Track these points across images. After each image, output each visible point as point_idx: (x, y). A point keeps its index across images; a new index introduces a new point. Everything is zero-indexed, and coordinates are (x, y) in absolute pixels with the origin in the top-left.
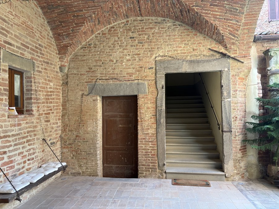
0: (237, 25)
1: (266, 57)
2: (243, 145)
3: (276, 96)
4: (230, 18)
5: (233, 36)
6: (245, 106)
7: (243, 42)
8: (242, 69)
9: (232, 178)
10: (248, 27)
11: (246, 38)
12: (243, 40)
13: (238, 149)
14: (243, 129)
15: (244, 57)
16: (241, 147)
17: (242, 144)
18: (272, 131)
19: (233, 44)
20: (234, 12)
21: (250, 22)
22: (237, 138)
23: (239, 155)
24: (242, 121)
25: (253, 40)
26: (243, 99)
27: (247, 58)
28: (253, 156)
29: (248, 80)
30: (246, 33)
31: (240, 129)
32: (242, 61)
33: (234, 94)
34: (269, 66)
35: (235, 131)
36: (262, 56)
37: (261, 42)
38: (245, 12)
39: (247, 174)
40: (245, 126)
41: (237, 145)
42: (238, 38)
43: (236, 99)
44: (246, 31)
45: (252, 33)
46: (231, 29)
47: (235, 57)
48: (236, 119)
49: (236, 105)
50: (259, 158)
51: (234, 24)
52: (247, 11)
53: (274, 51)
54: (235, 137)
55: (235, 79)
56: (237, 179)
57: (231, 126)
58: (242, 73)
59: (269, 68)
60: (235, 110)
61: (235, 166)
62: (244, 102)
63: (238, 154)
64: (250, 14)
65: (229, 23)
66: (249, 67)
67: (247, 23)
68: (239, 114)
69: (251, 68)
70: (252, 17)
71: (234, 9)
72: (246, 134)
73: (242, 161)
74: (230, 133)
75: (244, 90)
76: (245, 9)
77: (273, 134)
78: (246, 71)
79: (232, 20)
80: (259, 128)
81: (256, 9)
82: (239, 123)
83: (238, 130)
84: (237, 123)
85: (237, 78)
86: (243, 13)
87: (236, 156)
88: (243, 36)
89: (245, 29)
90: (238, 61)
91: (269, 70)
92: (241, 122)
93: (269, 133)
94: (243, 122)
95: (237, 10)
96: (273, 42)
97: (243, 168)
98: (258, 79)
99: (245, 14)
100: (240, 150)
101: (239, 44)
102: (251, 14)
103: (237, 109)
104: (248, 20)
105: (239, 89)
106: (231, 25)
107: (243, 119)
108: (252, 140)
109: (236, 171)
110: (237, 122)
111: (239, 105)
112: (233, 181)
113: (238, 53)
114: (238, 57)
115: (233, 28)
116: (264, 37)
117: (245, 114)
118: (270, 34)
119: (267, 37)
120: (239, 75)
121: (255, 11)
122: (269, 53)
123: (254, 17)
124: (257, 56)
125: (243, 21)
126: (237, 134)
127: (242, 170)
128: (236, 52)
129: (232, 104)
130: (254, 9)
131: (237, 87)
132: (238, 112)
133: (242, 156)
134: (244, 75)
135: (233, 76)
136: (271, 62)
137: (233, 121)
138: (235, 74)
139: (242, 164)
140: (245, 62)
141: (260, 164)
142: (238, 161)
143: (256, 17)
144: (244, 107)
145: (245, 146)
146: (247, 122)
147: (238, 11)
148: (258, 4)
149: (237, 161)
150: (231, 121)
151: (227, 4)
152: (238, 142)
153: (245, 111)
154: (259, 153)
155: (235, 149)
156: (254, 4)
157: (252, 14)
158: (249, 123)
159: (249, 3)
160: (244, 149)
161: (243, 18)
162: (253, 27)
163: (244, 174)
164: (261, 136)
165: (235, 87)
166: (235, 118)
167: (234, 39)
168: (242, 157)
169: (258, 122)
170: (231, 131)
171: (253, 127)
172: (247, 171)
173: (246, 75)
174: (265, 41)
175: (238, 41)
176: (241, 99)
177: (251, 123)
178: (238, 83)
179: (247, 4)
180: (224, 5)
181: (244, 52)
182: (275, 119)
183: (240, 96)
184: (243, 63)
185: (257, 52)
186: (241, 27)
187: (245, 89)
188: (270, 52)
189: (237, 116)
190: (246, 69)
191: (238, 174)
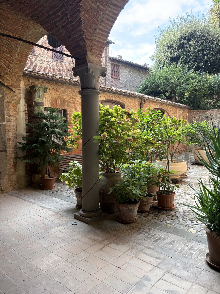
0: (11, 59)
1: (32, 91)
2: (15, 162)
3: (39, 122)
4: (6, 51)
5: (7, 67)
6: (16, 129)
7: (15, 75)
8: (14, 98)
9: (7, 190)
10: (20, 63)
11: (17, 71)
12: (15, 73)
13: (12, 165)
14: (15, 148)
15: (16, 87)
16: (14, 163)
17: (14, 161)
18: (38, 148)
19: (7, 74)
20: (10, 47)
21: (22, 60)
22: (11, 156)
23: (12, 170)
24: (14, 141)
25: (22, 75)
26: (15, 123)
27: (18, 89)
28: (22, 170)
29: (18, 107)
30: (18, 68)
31: (13, 148)
32: (14, 90)
33: (7, 118)
34: (34, 98)
35: (9, 150)
36: (28, 89)
37: (27, 78)
38: (18, 50)
39: (18, 185)
40: (16, 146)
41: (11, 162)
42: (11, 70)
43: (9, 123)
44: (17, 66)
45: (22, 69)
46: (6, 61)
47: (8, 86)
48: (10, 140)
49: (9, 128)
50: (26, 170)
51: (8, 57)
52: (20, 50)
53: (38, 87)
54: (9, 156)
55: (9, 105)
56: (10, 190)
57: (6, 146)
58: (14, 101)
59: (34, 100)
60: (9, 132)
61: (9, 180)
62: (16, 126)
63: (11, 170)
64: (22, 54)
65: (5, 55)
66: (19, 96)
67: (19, 60)
68: (12, 136)
69: (21, 97)
70: (23, 56)
71: (10, 45)
72: (17, 152)
73: (14, 174)
74: (5, 152)
75: (15, 115)
76: (19, 48)
77: (39, 150)
78: (17, 99)
79: (7, 53)
80: (29, 146)
81: (27, 51)
82: (12, 144)
83: (11, 149)
84: (11, 144)
85: (11, 105)
86: (17, 51)
87: (10, 171)
88: (16, 69)
89: (17, 64)
90: (10, 90)
91: (34, 102)
92: (13, 142)
93: (36, 149)
94: (14, 142)
95: (13, 46)
96: (35, 80)
97: (15, 180)
98: (25, 107)
99: (18, 52)
100: (13, 166)
101: (11, 75)
102: (23, 53)
103: (10, 132)
104: (20, 57)
105: (12, 115)
106: (6, 57)
107: (15, 140)
108: (22, 157)
109: (9, 184)
110: (11, 143)
111: (12, 128)
112: (7, 192)
113: (10, 83)
114: (11, 87)
115: (8, 60)
116: (30, 74)
117: (16, 135)
118: (34, 73)
119: (32, 75)
120: (12, 102)
121: (26, 52)
122: (34, 88)
123: (25, 57)
124: (24, 89)
125: (16, 57)
126: (11, 153)
127: (14, 182)
128: (8, 81)
129: (6, 127)
130: (25, 50)
131: (10, 113)
132: (11, 134)
133: (14, 171)
134: (15, 103)
135: (7, 102)
136: (36, 95)
137: (8, 142)
138: (8, 101)
139: (14, 177)
140: (17, 92)
141: (27, 176)
142: (12, 175)
143: (26, 57)
144: (15, 130)
145: (16, 162)
146: (18, 143)
147: (13, 48)
148: (29, 48)
149: (11, 175)
150: (6, 142)
151: (5, 39)
152: (11, 159)
153: (16, 134)
154: (26, 167)
155: (9, 166)
156: (26, 47)
157: (24, 54)
158: (19, 143)
159: (22, 45)
160: (15, 165)
161: (16, 55)
162: (24, 64)
163: (15, 185)
164: (28, 154)
165: (9, 113)
166: (9, 139)
167: (8, 70)
168: (14, 172)
169: (25, 143)
170: (6, 151)
171: (22, 147)
172: (17, 183)
173: (17, 103)
174: (30, 77)
175: (11, 73)
176: (13, 123)
177: (21, 143)
178: (11, 109)
179: (21, 45)
180: (2, 39)
181: (15, 83)
182: (41, 139)
183: (13, 120)
184: (15, 92)
185: (25, 85)
186: (14, 61)
187: (16, 115)
188: (35, 87)
189: (10, 137)
190: (18, 98)
191: (12, 186)
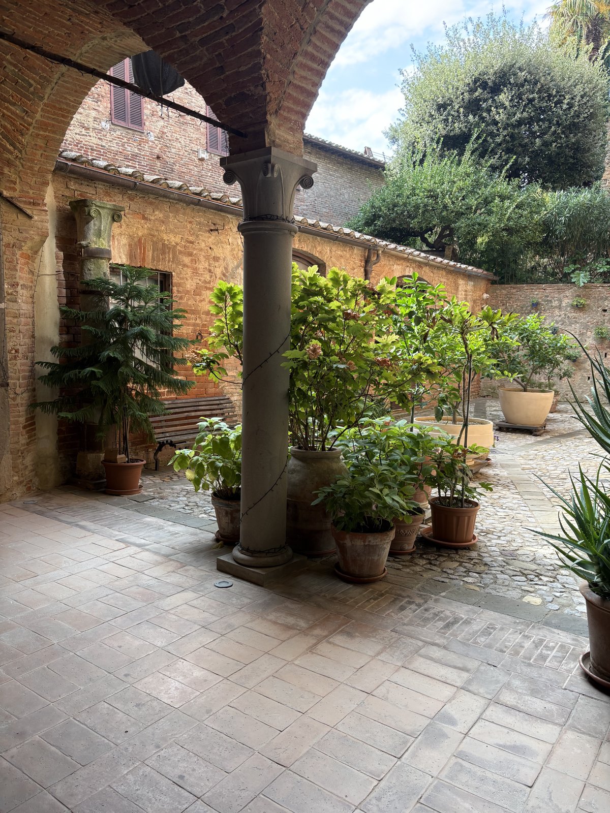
0: (25, 121)
1: (76, 215)
2: (29, 416)
3: (98, 306)
4: (11, 99)
5: (11, 145)
6: (33, 325)
7: (32, 167)
8: (28, 233)
9: (9, 494)
10: (47, 134)
11: (38, 157)
12: (32, 161)
13: (21, 425)
14: (29, 377)
15: (34, 204)
16: (27, 420)
17: (27, 414)
18: (98, 379)
19: (9, 163)
20: (23, 87)
21: (53, 126)
22: (19, 400)
23: (23, 439)
24: (27, 359)
25: (52, 169)
26: (29, 307)
27: (39, 208)
28: (47, 440)
29: (37, 261)
30: (41, 147)
31: (24, 378)
32: (29, 212)
33: (10, 291)
34: (85, 238)
35: (15, 384)
36: (65, 210)
37: (64, 177)
38: (46, 97)
39: (36, 481)
40: (32, 371)
41: (19, 416)
42: (20, 152)
43: (15, 306)
44: (40, 142)
45: (53, 150)
46: (9, 126)
47: (12, 198)
48: (17, 354)
49: (15, 320)
50: (59, 441)
51: (16, 115)
52: (51, 96)
53: (96, 206)
54: (14, 399)
55: (14, 254)
56: (18, 495)
57: (7, 372)
58: (28, 242)
59: (84, 243)
60: (14, 331)
61: (14, 467)
62: (32, 315)
63: (21, 437)
64: (54, 106)
65: (7, 108)
66: (43, 230)
67: (46, 124)
68: (22, 344)
69: (47, 234)
70: (54, 114)
71: (23, 80)
72: (34, 390)
73: (28, 452)
74: (3, 388)
75: (31, 284)
76: (48, 91)
77: (101, 384)
78: (37, 238)
79: (14, 104)
80: (70, 374)
81: (70, 100)
82: (22, 365)
83: (21, 381)
84: (18, 365)
85: (19, 253)
86: (42, 99)
87: (17, 443)
88: (34, 151)
89: (40, 137)
90: (18, 211)
91: (84, 247)
92: (25, 361)
93: (94, 383)
94: (28, 362)
95: (31, 85)
96: (86, 183)
97: (30, 468)
98: (57, 262)
99: (45, 101)
100: (24, 427)
101: (21, 168)
102: (57, 106)
103: (17, 331)
104: (50, 118)
105: (21, 282)
106: (9, 116)
107: (30, 354)
108: (50, 403)
109: (16, 478)
110: (19, 362)
111: (23, 320)
112: (10, 500)
113: (18, 190)
114: (20, 202)
115: (13, 125)
116: (72, 167)
117: (33, 342)
118: (82, 163)
119: (78, 169)
120: (22, 246)
121: (67, 104)
122: (86, 209)
123: (63, 116)
124: (55, 208)
125: (38, 116)
126: (19, 390)
127: (27, 473)
128: (12, 185)
129: (7, 318)
130: (66, 98)
131: (17, 276)
132: (20, 337)
133: (28, 441)
134: (31, 249)
135: (8, 245)
136: (89, 229)
137: (10, 360)
138: (12, 242)
139: (28, 460)
140: (36, 218)
141: (61, 456)
142: (22, 453)
143: (67, 117)
144: (31, 327)
145: (33, 418)
146: (38, 363)
147: (32, 89)
148: (76, 91)
149: (20, 454)
150: (6, 360)
151: (11, 63)
152: (21, 409)
153: (33, 336)
154: (59, 432)
155: (13, 427)
156: (68, 88)
157: (60, 109)
158: (42, 363)
159: (60, 82)
160: (31, 425)
161: (39, 110)
162: (59, 138)
163: (31, 481)
164: (64, 394)
165: (14, 277)
166: (13, 352)
167: (11, 153)
168: (28, 444)
169: (58, 363)
170: (8, 385)
171: (50, 374)
172: (36, 474)
173: (36, 249)
174: (72, 176)
175: (22, 161)
176: (24, 307)
178: (19, 266)
179: (55, 81)
180: (5, 63)
181: (31, 192)
183: (24, 298)
184: (30, 217)
185: (56, 197)
186: (31, 128)
187: (32, 282)
188: (87, 206)
189: (18, 347)
190: (38, 235)
191: (21, 482)
